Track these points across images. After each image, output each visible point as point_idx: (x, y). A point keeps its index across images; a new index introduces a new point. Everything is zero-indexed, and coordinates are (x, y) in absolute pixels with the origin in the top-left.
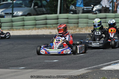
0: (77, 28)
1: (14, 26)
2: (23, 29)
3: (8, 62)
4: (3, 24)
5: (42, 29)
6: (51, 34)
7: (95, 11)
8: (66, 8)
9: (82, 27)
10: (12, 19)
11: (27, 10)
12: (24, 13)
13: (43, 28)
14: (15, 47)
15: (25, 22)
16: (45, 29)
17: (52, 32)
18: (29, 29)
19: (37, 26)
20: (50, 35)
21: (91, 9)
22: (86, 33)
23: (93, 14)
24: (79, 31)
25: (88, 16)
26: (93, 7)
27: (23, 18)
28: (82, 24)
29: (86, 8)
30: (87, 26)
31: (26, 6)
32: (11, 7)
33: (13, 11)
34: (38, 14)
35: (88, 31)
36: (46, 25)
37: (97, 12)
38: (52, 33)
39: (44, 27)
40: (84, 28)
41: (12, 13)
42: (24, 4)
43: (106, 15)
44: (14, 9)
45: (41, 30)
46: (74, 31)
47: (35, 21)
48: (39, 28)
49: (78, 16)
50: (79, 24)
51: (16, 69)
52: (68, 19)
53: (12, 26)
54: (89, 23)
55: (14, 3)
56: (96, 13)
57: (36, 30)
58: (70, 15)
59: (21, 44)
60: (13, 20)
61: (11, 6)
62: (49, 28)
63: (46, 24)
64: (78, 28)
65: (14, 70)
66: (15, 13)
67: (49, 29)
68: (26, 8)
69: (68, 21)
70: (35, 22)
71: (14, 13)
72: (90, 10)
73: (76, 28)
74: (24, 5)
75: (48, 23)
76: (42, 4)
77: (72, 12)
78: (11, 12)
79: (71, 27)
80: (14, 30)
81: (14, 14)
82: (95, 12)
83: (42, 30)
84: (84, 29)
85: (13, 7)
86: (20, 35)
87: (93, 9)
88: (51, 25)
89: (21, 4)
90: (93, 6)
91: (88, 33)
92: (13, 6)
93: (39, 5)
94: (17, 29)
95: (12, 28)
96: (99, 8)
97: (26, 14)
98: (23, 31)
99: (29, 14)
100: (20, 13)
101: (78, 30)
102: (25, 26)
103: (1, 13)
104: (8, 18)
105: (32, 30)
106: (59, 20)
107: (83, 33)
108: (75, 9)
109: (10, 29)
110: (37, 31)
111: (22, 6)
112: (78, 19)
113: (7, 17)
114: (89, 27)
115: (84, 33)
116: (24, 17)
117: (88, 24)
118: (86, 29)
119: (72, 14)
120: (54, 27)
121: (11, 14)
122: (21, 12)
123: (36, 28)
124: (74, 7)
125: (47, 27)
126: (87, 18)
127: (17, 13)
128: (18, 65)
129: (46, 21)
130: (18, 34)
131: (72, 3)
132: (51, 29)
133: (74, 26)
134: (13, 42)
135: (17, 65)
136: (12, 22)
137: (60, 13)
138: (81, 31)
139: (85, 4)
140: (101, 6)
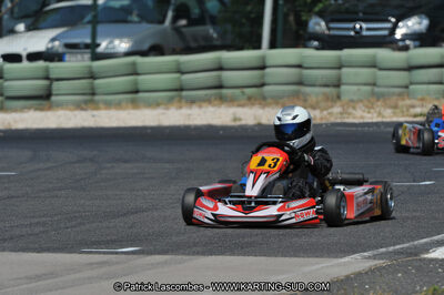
0: (335, 102)
1: (98, 91)
2: (135, 104)
3: (78, 229)
4: (56, 85)
5: (204, 104)
6: (238, 123)
7: (403, 40)
8: (294, 27)
9: (355, 98)
10: (90, 67)
11: (148, 32)
12: (135, 43)
13: (208, 100)
14: (104, 171)
15: (140, 78)
16: (214, 106)
17: (242, 117)
18: (156, 104)
19: (184, 93)
20: (233, 128)
21: (386, 33)
22: (370, 121)
23: (394, 49)
24: (341, 114)
25: (374, 56)
26: (395, 26)
27: (134, 64)
28: (355, 88)
29: (368, 29)
30: (373, 94)
31: (144, 18)
32: (89, 22)
33: (94, 36)
34: (188, 50)
35: (375, 115)
36: (217, 91)
37: (408, 42)
38: (240, 120)
39: (213, 98)
40: (361, 101)
41: (93, 46)
42: (135, 12)
44: (101, 28)
45: (200, 107)
46: (325, 113)
47: (177, 75)
48: (192, 102)
49: (340, 57)
50: (343, 88)
51: (108, 253)
52: (299, 66)
53: (93, 94)
54: (379, 82)
55: (99, 9)
56: (406, 48)
57: (181, 108)
58: (310, 54)
59: (126, 161)
60: (95, 70)
61: (88, 18)
62: (231, 101)
63: (220, 87)
64: (339, 103)
65: (97, 256)
66: (103, 46)
67: (230, 106)
68: (144, 25)
69: (301, 75)
70: (179, 78)
71: (99, 45)
72: (384, 36)
73: (329, 104)
74: (138, 15)
75: (225, 83)
76: (204, 11)
77: (316, 43)
78: (88, 41)
79: (313, 99)
80: (97, 108)
81: (101, 49)
82: (401, 44)
83: (203, 109)
84: (361, 105)
85: (95, 23)
86: (122, 124)
87: (393, 31)
88: (237, 91)
89: (126, 10)
90: (393, 20)
91: (375, 120)
92: (95, 17)
94: (109, 105)
95: (92, 101)
96: (417, 28)
97: (146, 47)
98: (132, 111)
99: (157, 50)
100: (122, 45)
101: (337, 109)
102: (141, 95)
103: (50, 46)
104: (76, 63)
105: (167, 109)
106: (268, 70)
107: (356, 121)
108: (327, 32)
109: (86, 102)
110: (185, 111)
111: (129, 18)
112: (340, 68)
113: (73, 58)
114: (378, 100)
115: (361, 121)
116: (138, 59)
117: (376, 89)
118: (370, 107)
119: (317, 49)
120: (249, 98)
121: (87, 46)
122: (126, 40)
123: (180, 101)
124: (323, 24)
125: (222, 100)
126: (373, 65)
127: (111, 46)
128: (113, 238)
129: (220, 77)
130: (114, 124)
131: (317, 9)
132: (239, 106)
133: (324, 94)
134: (95, 153)
135: (109, 238)
136: (92, 76)
137: (273, 45)
138: (349, 114)
139: (364, 13)
140: (425, 22)
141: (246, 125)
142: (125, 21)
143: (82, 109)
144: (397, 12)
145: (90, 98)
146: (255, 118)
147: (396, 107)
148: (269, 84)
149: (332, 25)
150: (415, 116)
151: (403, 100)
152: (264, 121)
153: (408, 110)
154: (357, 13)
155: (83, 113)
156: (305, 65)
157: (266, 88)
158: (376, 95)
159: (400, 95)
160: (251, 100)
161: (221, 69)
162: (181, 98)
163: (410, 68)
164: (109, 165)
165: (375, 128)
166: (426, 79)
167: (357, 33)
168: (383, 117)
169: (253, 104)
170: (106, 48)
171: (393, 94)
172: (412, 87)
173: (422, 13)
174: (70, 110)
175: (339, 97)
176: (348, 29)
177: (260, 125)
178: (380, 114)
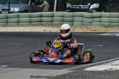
1: (9, 22)
2: (18, 26)
6: (45, 31)
7: (91, 10)
8: (63, 6)
9: (77, 25)
10: (7, 16)
11: (23, 6)
12: (20, 9)
13: (38, 25)
14: (4, 44)
15: (20, 19)
16: (39, 27)
18: (24, 26)
19: (32, 23)
20: (43, 33)
21: (87, 8)
22: (80, 32)
23: (88, 12)
24: (73, 29)
25: (83, 14)
26: (90, 6)
27: (18, 15)
29: (83, 7)
30: (82, 24)
32: (8, 3)
34: (34, 11)
35: (82, 30)
36: (40, 23)
37: (93, 10)
38: (46, 31)
39: (39, 25)
41: (9, 10)
43: (101, 15)
44: (11, 5)
45: (35, 27)
48: (34, 25)
49: (73, 14)
50: (74, 22)
52: (63, 16)
53: (7, 23)
54: (84, 21)
56: (92, 12)
57: (30, 27)
58: (66, 13)
62: (44, 25)
63: (41, 21)
64: (73, 27)
67: (44, 27)
68: (23, 4)
69: (63, 19)
70: (30, 19)
71: (11, 10)
74: (21, 2)
75: (43, 21)
77: (68, 10)
78: (8, 8)
80: (8, 27)
83: (36, 27)
84: (79, 27)
86: (14, 31)
88: (46, 23)
90: (89, 4)
92: (10, 2)
93: (36, 2)
94: (11, 26)
96: (96, 7)
97: (23, 10)
98: (17, 28)
99: (26, 11)
100: (17, 10)
102: (20, 23)
105: (27, 27)
106: (54, 17)
107: (76, 32)
108: (72, 7)
109: (5, 25)
110: (32, 28)
111: (19, 2)
112: (73, 17)
113: (4, 13)
114: (83, 26)
115: (78, 32)
116: (20, 14)
117: (83, 23)
118: (81, 28)
119: (68, 12)
121: (7, 10)
122: (18, 8)
124: (71, 5)
125: (42, 25)
126: (82, 16)
128: (1, 63)
129: (41, 19)
130: (12, 31)
131: (69, 1)
132: (46, 27)
136: (7, 18)
137: (57, 11)
138: (75, 30)
139: (82, 2)
140: (98, 5)
141: (47, 32)
142: (18, 3)
143: (4, 27)
144: (91, 2)
145: (6, 24)
146: (50, 30)
147: (88, 28)
148: (55, 21)
149: (73, 5)
150: (93, 30)
151: (90, 26)
152: (52, 31)
153: (91, 29)
154: (80, 2)
155: (4, 28)
156: (64, 16)
157: (54, 22)
158: (83, 24)
159: (89, 25)
160: (50, 25)
161: (41, 16)
162: (31, 24)
163: (92, 18)
164: (6, 43)
165: (81, 34)
166: (97, 21)
167: (80, 8)
168: (84, 31)
169: (50, 26)
170: (13, 10)
171: (88, 24)
172: (93, 23)
173: (97, 3)
174: (1, 27)
175: (73, 25)
176: (77, 7)
177: (50, 32)
178: (83, 30)
